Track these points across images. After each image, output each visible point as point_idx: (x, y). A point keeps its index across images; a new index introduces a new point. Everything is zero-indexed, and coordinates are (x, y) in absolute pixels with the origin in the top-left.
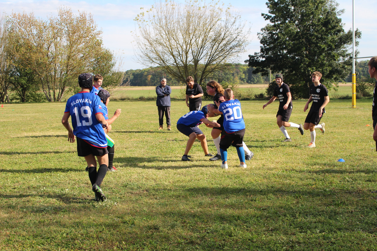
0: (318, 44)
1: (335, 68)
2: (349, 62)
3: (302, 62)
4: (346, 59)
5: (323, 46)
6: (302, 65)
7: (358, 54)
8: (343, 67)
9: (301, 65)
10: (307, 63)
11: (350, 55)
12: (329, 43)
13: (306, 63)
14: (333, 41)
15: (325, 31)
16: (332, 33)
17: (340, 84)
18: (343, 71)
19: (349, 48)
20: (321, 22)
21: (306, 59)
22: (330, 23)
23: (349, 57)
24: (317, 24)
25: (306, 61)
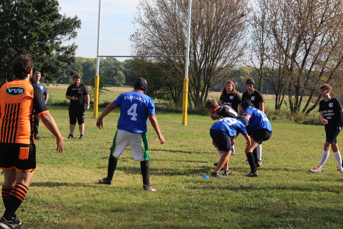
0: (29, 32)
1: (48, 64)
2: (65, 57)
3: (5, 53)
4: (61, 54)
5: (34, 35)
6: (6, 57)
7: (76, 49)
8: (57, 64)
9: (4, 57)
10: (13, 55)
11: (67, 49)
12: (42, 31)
13: (11, 54)
14: (47, 29)
15: (38, 16)
16: (47, 18)
17: (51, 86)
18: (58, 70)
19: (64, 39)
20: (33, 3)
21: (12, 49)
22: (44, 5)
23: (64, 51)
24: (28, 5)
25: (12, 53)
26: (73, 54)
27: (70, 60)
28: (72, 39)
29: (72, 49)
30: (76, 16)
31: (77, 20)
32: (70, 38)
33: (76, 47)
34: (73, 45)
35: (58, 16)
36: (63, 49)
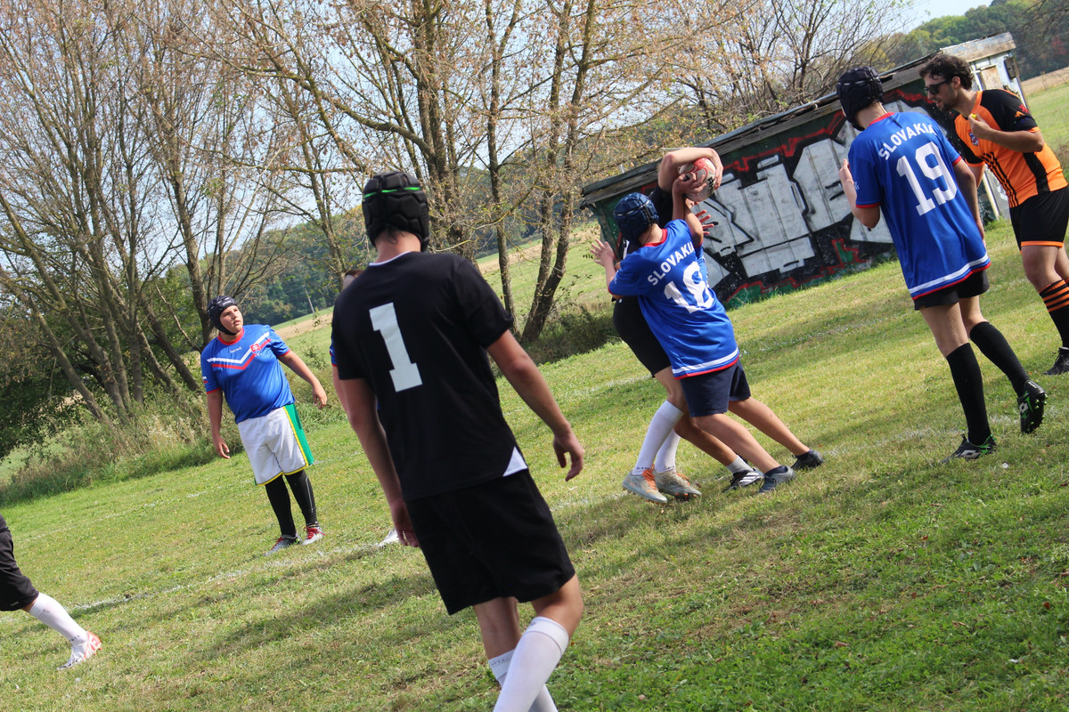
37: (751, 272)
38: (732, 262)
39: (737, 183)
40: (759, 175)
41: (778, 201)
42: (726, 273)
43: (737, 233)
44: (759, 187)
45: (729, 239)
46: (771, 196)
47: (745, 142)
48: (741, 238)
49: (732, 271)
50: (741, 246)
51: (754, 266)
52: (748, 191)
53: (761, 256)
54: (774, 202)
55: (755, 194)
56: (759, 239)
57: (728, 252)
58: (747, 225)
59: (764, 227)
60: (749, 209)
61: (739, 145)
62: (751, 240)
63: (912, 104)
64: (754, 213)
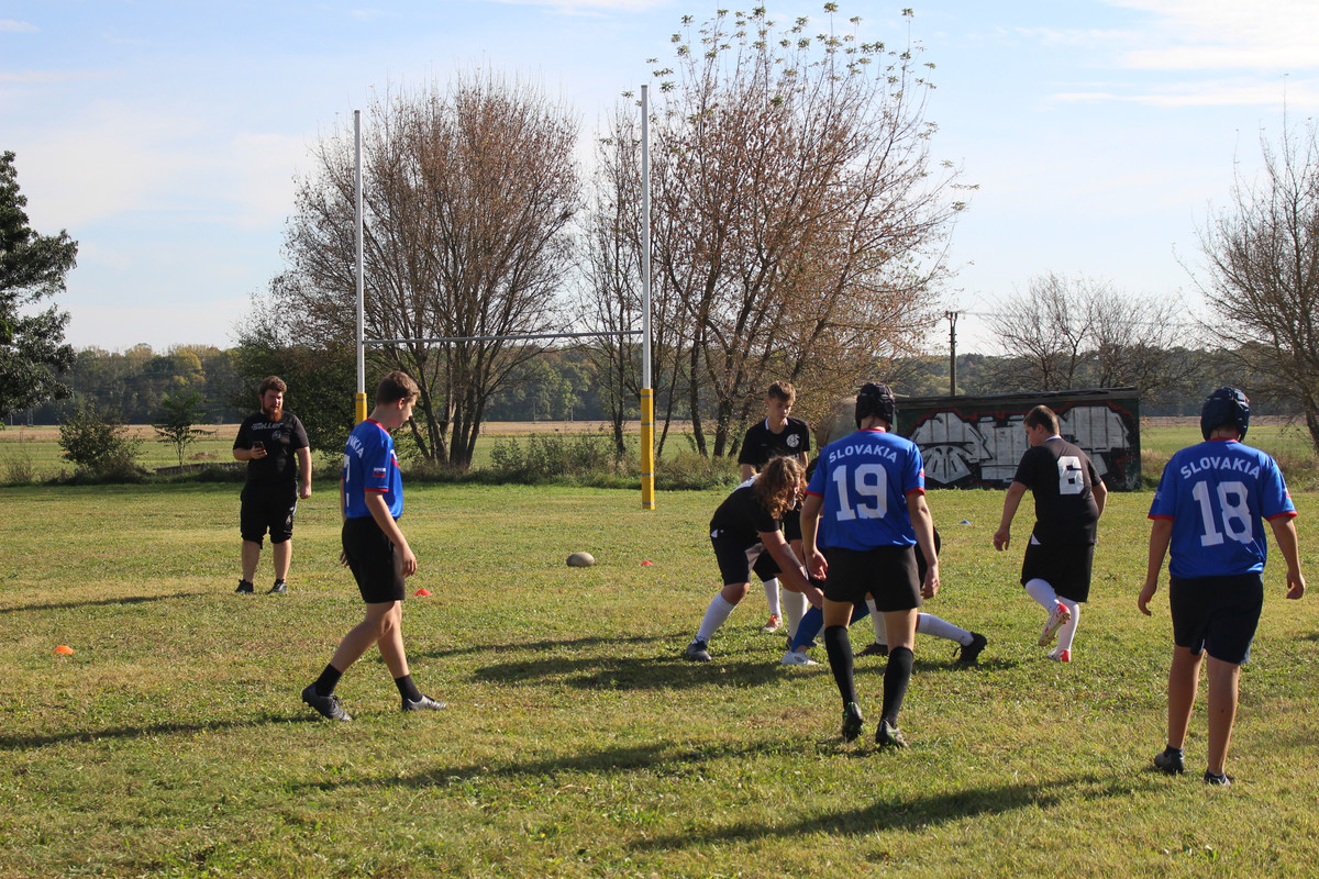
26: (56, 338)
27: (62, 357)
28: (44, 297)
29: (52, 324)
30: (63, 232)
31: (68, 241)
32: (38, 295)
33: (65, 317)
34: (51, 312)
35: (23, 235)
36: (27, 323)
37: (984, 477)
38: (975, 469)
39: (994, 424)
40: (1009, 423)
41: (1015, 442)
42: (969, 473)
43: (984, 452)
44: (1007, 430)
45: (978, 454)
46: (1012, 437)
47: (1009, 402)
48: (986, 456)
49: (973, 473)
50: (984, 460)
51: (987, 474)
52: (998, 430)
53: (994, 469)
54: (1012, 442)
55: (1003, 433)
56: (996, 459)
57: (975, 461)
58: (992, 450)
59: (1002, 454)
60: (996, 441)
61: (1003, 403)
62: (991, 458)
63: (1113, 411)
64: (999, 444)
